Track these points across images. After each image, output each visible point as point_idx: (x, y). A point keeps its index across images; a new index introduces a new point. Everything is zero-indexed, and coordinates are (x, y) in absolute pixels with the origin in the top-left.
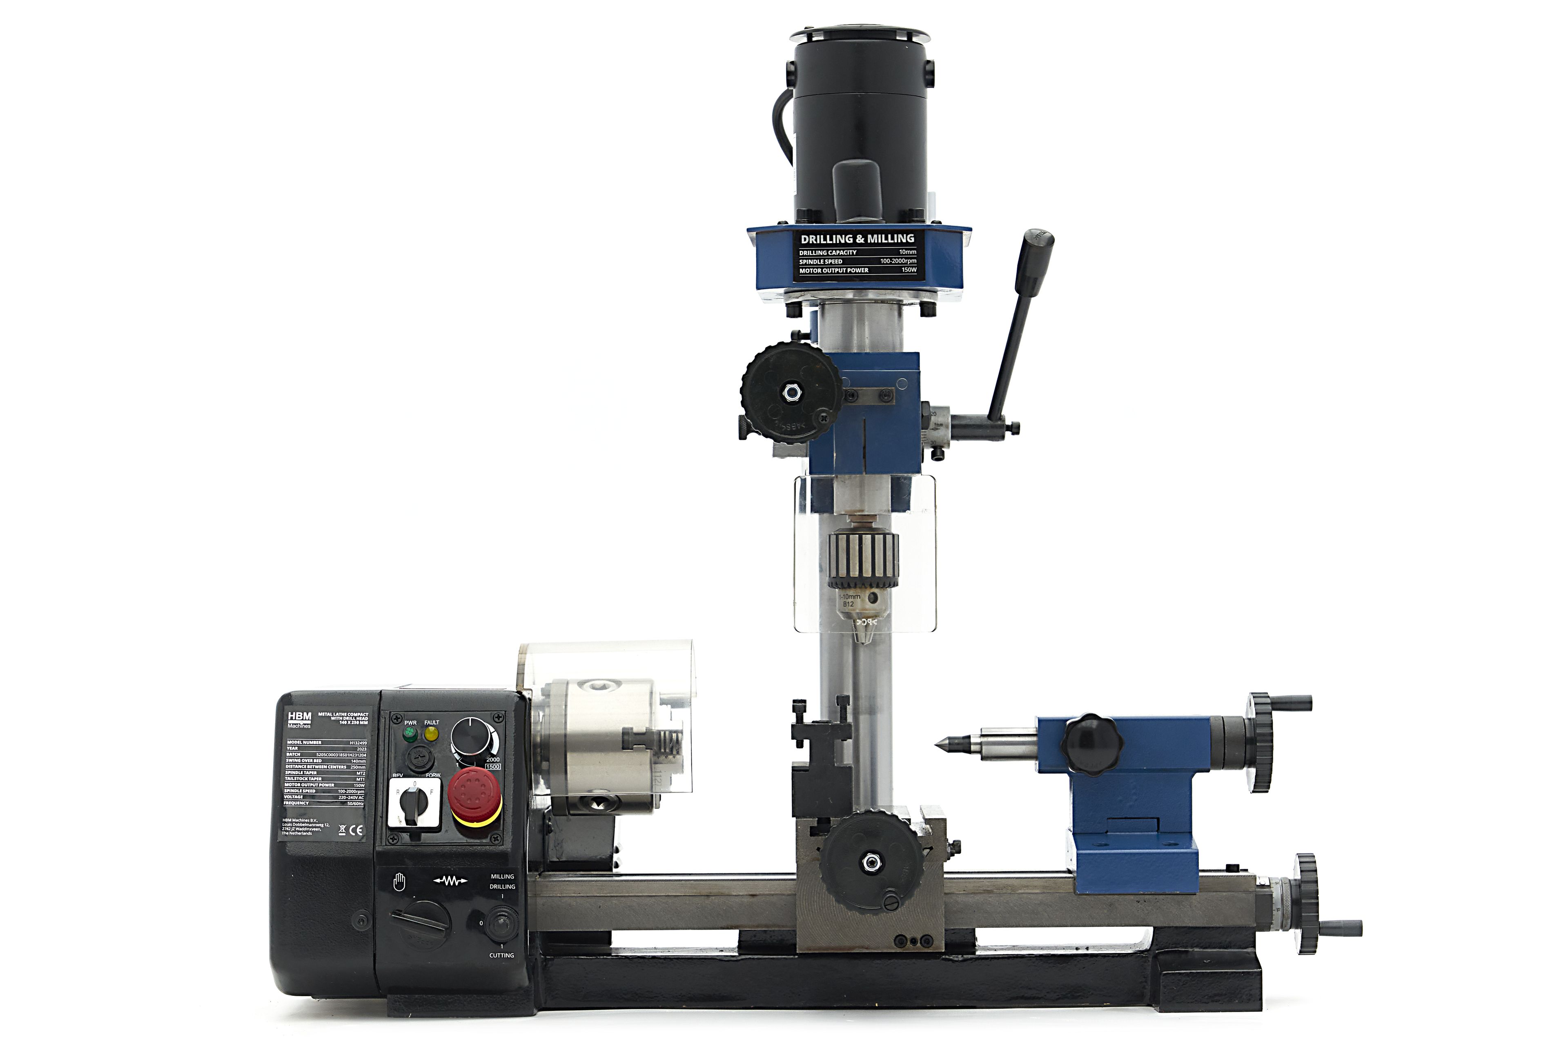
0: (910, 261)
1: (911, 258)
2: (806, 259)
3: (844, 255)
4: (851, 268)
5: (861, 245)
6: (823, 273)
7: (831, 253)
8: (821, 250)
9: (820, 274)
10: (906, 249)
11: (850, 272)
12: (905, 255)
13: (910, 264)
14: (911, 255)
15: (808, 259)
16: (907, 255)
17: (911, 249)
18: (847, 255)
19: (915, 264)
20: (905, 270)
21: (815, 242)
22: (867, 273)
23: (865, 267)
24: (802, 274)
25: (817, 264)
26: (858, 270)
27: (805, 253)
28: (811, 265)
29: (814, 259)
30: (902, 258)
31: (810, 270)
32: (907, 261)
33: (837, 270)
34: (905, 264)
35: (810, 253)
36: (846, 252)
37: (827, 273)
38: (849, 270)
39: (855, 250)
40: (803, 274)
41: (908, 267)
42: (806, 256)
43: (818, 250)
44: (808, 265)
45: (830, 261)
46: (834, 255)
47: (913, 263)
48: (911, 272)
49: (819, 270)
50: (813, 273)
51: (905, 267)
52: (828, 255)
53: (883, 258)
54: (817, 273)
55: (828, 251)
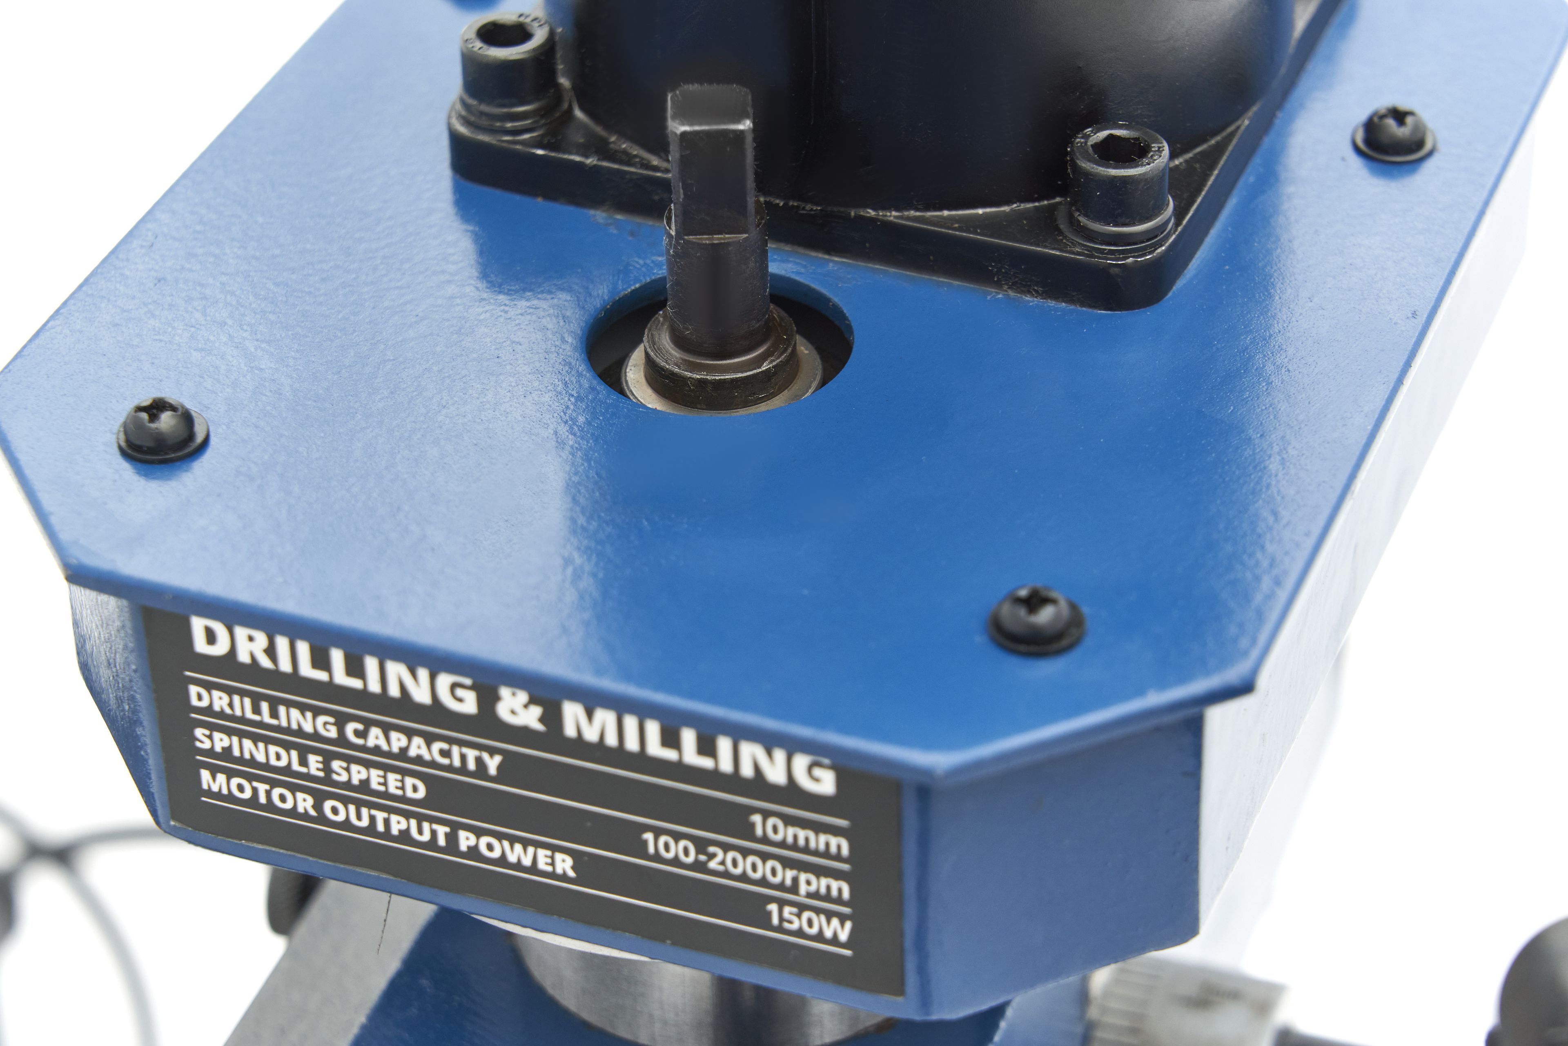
0: (808, 883)
1: (820, 871)
2: (229, 732)
3: (433, 764)
4: (479, 833)
5: (522, 735)
6: (322, 819)
7: (362, 734)
8: (303, 708)
9: (305, 816)
10: (789, 821)
11: (473, 852)
12: (783, 844)
13: (809, 895)
14: (816, 853)
15: (242, 735)
16: (794, 847)
17: (819, 828)
18: (450, 768)
19: (839, 901)
20: (781, 919)
21: (265, 662)
22: (564, 877)
23: (555, 849)
24: (209, 793)
25: (287, 770)
26: (516, 854)
27: (220, 701)
28: (252, 762)
29: (268, 741)
30: (765, 857)
31: (255, 790)
32: (795, 880)
33: (398, 824)
34: (781, 887)
35: (243, 707)
36: (445, 753)
37: (346, 824)
38: (466, 840)
39: (492, 751)
40: (218, 796)
41: (802, 908)
42: (221, 715)
43: (289, 704)
44: (241, 760)
45: (358, 773)
46: (377, 750)
47: (828, 898)
48: (819, 937)
49: (305, 803)
50: (270, 806)
51: (782, 903)
52: (341, 741)
53: (658, 832)
54: (293, 812)
55: (341, 721)
